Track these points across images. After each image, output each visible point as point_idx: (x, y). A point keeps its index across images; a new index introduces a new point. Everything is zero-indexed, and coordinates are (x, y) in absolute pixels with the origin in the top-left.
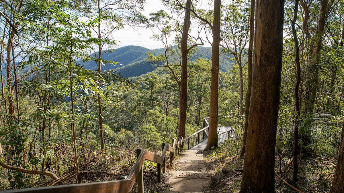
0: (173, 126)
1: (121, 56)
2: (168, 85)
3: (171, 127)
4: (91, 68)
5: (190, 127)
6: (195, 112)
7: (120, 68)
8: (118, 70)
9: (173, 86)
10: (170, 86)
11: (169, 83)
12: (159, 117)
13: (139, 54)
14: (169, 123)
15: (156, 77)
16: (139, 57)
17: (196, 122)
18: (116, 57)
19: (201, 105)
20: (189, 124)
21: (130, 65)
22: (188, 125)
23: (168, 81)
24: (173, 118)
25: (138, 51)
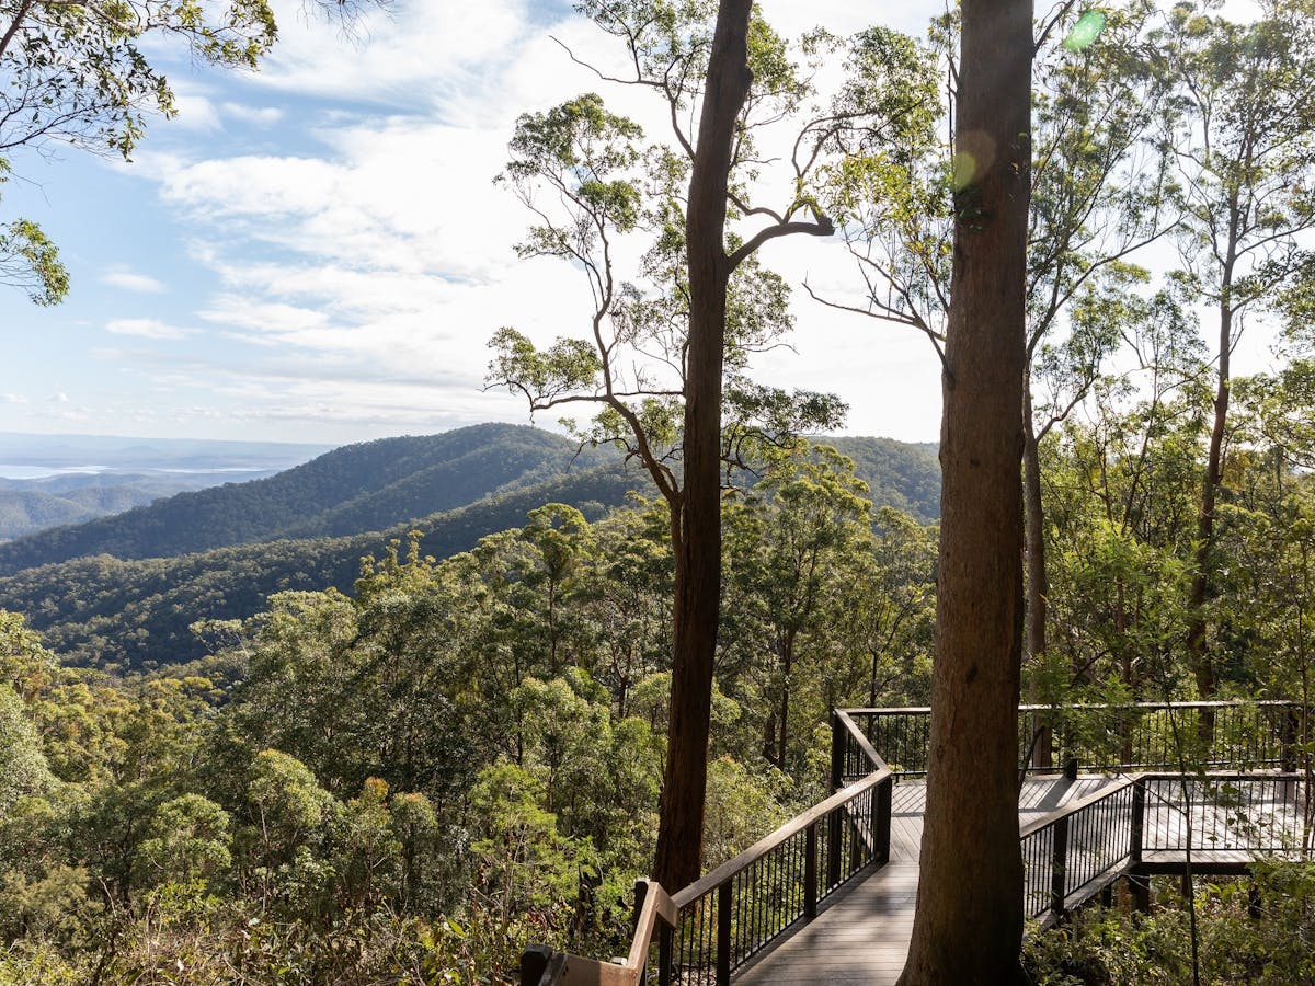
0: (649, 768)
1: (453, 466)
2: (632, 561)
3: (638, 773)
4: (322, 510)
5: (736, 777)
6: (762, 703)
7: (445, 516)
8: (436, 523)
9: (656, 566)
10: (641, 566)
11: (637, 550)
12: (574, 716)
13: (530, 461)
14: (624, 751)
15: (575, 521)
16: (527, 472)
17: (765, 754)
18: (432, 468)
19: (794, 667)
20: (731, 762)
21: (488, 500)
22: (726, 765)
23: (631, 544)
24: (647, 726)
25: (527, 446)
